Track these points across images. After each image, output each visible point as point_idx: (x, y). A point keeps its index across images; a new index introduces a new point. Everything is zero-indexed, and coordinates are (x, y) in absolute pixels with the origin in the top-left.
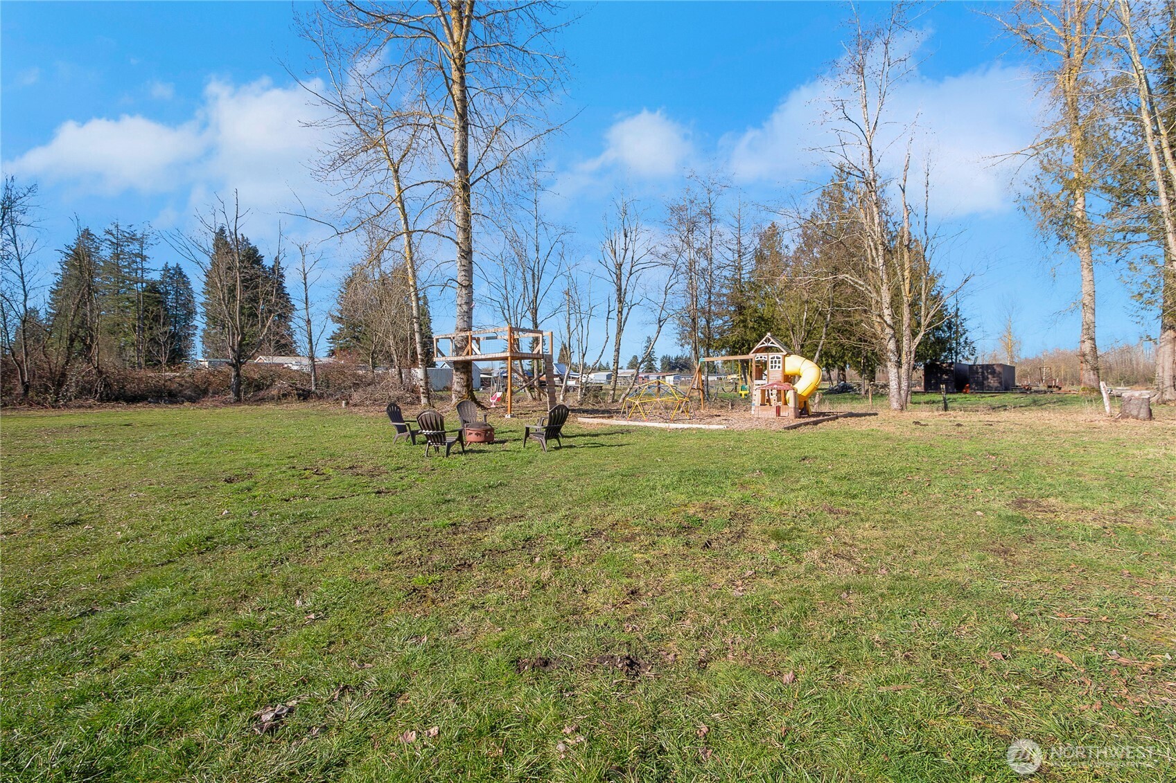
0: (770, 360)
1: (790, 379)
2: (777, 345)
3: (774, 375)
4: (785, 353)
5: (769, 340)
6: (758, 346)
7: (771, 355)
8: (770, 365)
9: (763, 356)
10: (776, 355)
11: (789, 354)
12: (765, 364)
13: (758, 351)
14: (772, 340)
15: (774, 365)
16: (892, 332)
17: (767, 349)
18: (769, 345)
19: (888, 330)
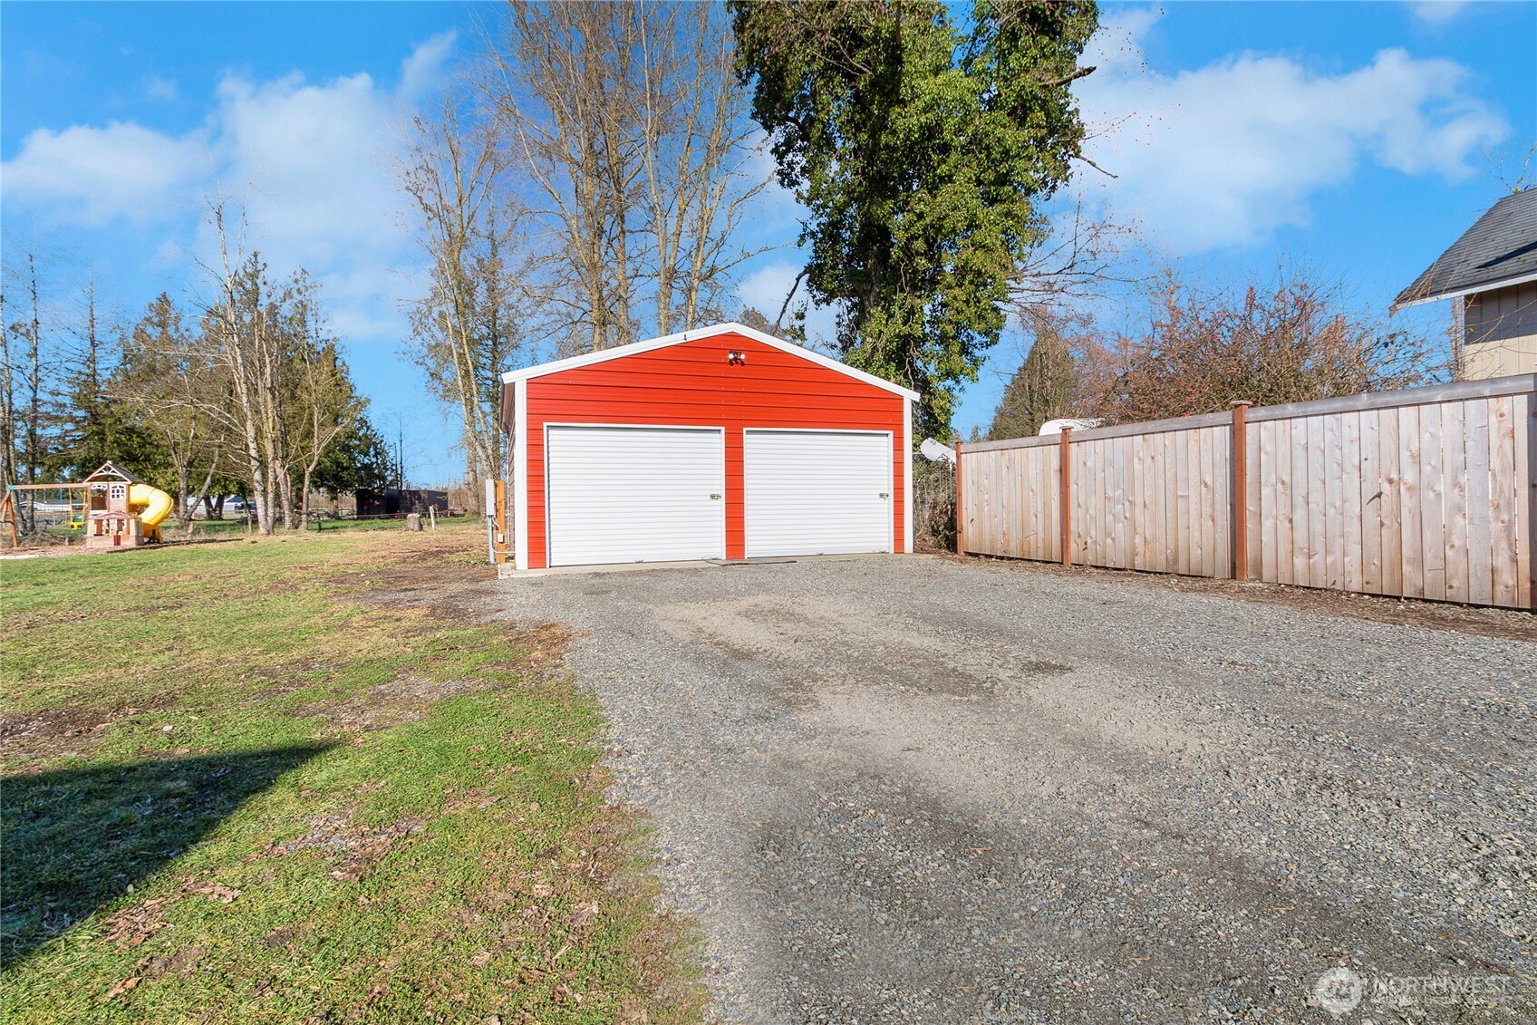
0: (111, 489)
1: (136, 509)
2: (120, 474)
3: (117, 504)
4: (130, 482)
5: (110, 469)
6: (95, 474)
7: (112, 484)
8: (111, 494)
9: (103, 485)
10: (118, 484)
11: (134, 483)
12: (104, 493)
13: (95, 479)
14: (113, 469)
15: (116, 494)
16: (258, 464)
17: (105, 479)
18: (110, 473)
19: (253, 462)
